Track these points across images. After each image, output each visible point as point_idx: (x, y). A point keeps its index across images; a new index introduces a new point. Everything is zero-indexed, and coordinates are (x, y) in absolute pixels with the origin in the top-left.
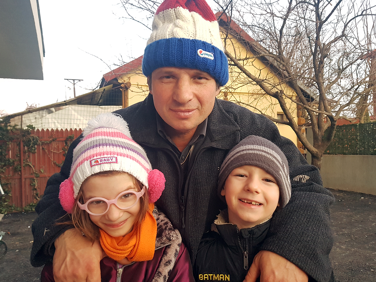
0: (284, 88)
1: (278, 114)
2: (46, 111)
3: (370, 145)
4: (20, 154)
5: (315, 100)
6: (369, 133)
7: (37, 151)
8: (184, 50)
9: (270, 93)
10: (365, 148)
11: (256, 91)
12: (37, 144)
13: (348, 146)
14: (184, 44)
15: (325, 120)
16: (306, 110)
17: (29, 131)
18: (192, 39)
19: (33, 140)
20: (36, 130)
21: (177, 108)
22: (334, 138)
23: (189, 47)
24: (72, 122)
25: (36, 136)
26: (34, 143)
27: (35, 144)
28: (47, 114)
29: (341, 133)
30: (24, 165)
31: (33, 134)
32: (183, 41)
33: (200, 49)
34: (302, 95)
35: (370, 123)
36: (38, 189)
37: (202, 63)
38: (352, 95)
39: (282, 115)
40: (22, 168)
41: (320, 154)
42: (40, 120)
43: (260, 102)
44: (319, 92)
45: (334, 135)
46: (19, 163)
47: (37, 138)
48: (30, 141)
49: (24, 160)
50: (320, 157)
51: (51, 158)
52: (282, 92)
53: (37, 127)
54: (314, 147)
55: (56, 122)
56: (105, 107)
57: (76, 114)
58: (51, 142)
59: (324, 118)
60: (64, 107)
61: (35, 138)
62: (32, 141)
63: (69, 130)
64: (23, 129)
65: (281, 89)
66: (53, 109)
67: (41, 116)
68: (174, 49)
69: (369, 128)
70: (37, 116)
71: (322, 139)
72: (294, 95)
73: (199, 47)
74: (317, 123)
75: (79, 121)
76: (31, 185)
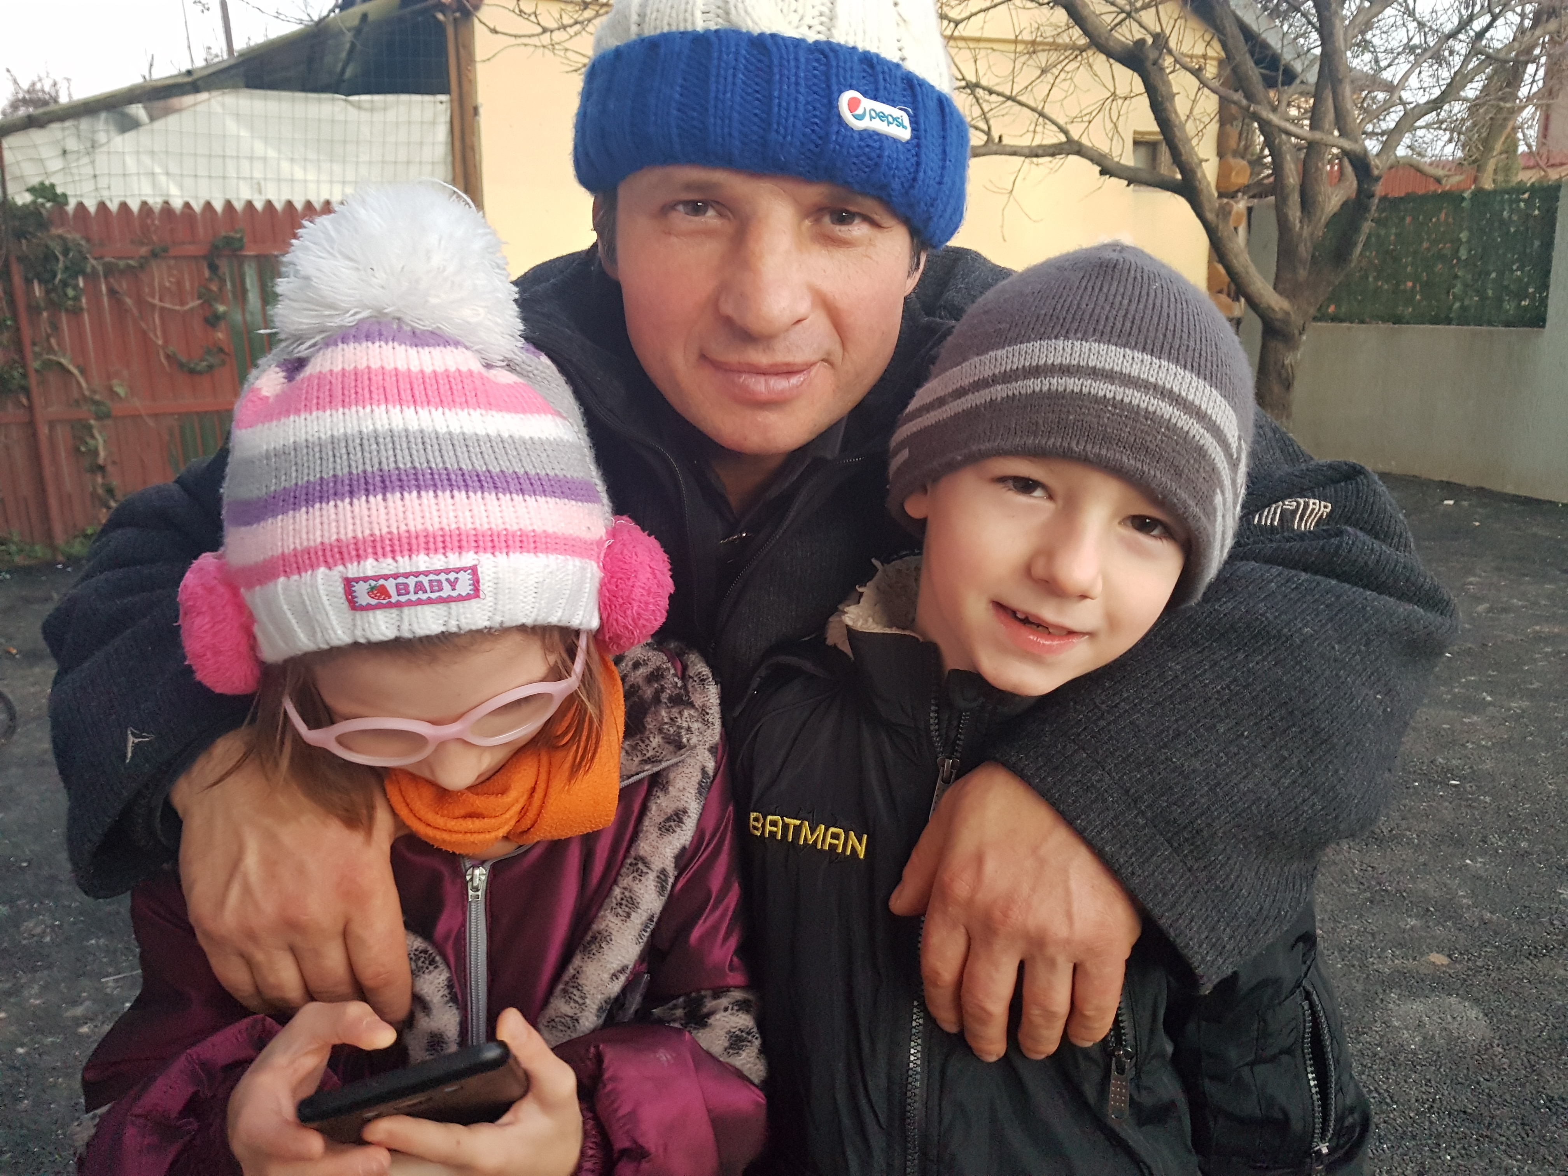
0: (1172, 22)
1: (1136, 143)
2: (107, 121)
3: (1506, 283)
4: (15, 317)
5: (1298, 81)
6: (1509, 231)
7: (87, 303)
8: (776, 94)
9: (1111, 43)
10: (1483, 298)
11: (1049, 32)
12: (83, 272)
13: (1414, 286)
14: (776, 62)
15: (1332, 167)
16: (1256, 125)
17: (40, 213)
18: (817, 43)
19: (66, 252)
20: (71, 207)
21: (732, 357)
22: (1361, 254)
23: (802, 82)
24: (232, 172)
25: (74, 236)
26: (69, 264)
27: (75, 269)
28: (113, 133)
29: (1394, 230)
30: (36, 365)
31: (62, 225)
32: (774, 49)
33: (851, 87)
34: (1248, 56)
35: (1520, 189)
36: (110, 468)
37: (857, 157)
38: (1457, 61)
39: (1152, 146)
40: (33, 380)
41: (1296, 319)
42: (85, 160)
43: (1066, 85)
44: (1319, 43)
45: (1362, 238)
46: (16, 357)
47: (83, 243)
48: (49, 257)
49: (34, 344)
50: (1296, 332)
51: (152, 335)
52: (1160, 41)
53: (76, 196)
54: (1275, 288)
55: (158, 170)
56: (372, 101)
57: (244, 133)
58: (144, 263)
59: (1330, 162)
60: (188, 100)
61: (70, 244)
62: (61, 258)
63: (218, 206)
64: (15, 204)
65: (1158, 30)
66: (138, 111)
67: (89, 145)
68: (729, 88)
69: (1512, 211)
70: (72, 144)
71: (1313, 256)
72: (1211, 53)
73: (845, 79)
74: (1298, 188)
75: (258, 165)
76: (78, 450)
